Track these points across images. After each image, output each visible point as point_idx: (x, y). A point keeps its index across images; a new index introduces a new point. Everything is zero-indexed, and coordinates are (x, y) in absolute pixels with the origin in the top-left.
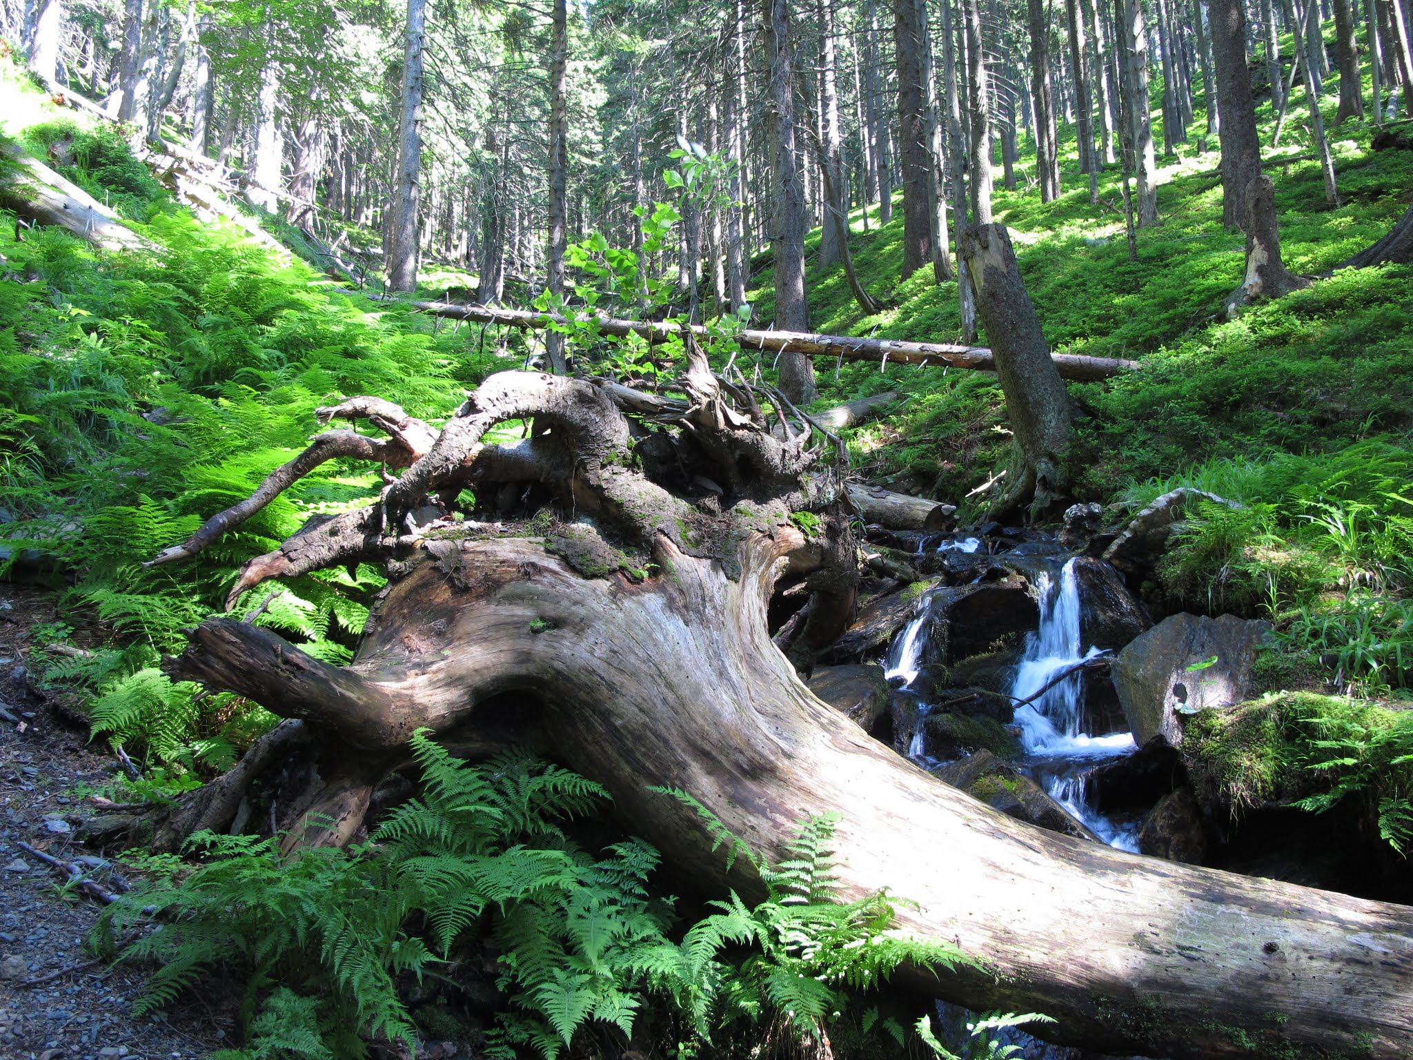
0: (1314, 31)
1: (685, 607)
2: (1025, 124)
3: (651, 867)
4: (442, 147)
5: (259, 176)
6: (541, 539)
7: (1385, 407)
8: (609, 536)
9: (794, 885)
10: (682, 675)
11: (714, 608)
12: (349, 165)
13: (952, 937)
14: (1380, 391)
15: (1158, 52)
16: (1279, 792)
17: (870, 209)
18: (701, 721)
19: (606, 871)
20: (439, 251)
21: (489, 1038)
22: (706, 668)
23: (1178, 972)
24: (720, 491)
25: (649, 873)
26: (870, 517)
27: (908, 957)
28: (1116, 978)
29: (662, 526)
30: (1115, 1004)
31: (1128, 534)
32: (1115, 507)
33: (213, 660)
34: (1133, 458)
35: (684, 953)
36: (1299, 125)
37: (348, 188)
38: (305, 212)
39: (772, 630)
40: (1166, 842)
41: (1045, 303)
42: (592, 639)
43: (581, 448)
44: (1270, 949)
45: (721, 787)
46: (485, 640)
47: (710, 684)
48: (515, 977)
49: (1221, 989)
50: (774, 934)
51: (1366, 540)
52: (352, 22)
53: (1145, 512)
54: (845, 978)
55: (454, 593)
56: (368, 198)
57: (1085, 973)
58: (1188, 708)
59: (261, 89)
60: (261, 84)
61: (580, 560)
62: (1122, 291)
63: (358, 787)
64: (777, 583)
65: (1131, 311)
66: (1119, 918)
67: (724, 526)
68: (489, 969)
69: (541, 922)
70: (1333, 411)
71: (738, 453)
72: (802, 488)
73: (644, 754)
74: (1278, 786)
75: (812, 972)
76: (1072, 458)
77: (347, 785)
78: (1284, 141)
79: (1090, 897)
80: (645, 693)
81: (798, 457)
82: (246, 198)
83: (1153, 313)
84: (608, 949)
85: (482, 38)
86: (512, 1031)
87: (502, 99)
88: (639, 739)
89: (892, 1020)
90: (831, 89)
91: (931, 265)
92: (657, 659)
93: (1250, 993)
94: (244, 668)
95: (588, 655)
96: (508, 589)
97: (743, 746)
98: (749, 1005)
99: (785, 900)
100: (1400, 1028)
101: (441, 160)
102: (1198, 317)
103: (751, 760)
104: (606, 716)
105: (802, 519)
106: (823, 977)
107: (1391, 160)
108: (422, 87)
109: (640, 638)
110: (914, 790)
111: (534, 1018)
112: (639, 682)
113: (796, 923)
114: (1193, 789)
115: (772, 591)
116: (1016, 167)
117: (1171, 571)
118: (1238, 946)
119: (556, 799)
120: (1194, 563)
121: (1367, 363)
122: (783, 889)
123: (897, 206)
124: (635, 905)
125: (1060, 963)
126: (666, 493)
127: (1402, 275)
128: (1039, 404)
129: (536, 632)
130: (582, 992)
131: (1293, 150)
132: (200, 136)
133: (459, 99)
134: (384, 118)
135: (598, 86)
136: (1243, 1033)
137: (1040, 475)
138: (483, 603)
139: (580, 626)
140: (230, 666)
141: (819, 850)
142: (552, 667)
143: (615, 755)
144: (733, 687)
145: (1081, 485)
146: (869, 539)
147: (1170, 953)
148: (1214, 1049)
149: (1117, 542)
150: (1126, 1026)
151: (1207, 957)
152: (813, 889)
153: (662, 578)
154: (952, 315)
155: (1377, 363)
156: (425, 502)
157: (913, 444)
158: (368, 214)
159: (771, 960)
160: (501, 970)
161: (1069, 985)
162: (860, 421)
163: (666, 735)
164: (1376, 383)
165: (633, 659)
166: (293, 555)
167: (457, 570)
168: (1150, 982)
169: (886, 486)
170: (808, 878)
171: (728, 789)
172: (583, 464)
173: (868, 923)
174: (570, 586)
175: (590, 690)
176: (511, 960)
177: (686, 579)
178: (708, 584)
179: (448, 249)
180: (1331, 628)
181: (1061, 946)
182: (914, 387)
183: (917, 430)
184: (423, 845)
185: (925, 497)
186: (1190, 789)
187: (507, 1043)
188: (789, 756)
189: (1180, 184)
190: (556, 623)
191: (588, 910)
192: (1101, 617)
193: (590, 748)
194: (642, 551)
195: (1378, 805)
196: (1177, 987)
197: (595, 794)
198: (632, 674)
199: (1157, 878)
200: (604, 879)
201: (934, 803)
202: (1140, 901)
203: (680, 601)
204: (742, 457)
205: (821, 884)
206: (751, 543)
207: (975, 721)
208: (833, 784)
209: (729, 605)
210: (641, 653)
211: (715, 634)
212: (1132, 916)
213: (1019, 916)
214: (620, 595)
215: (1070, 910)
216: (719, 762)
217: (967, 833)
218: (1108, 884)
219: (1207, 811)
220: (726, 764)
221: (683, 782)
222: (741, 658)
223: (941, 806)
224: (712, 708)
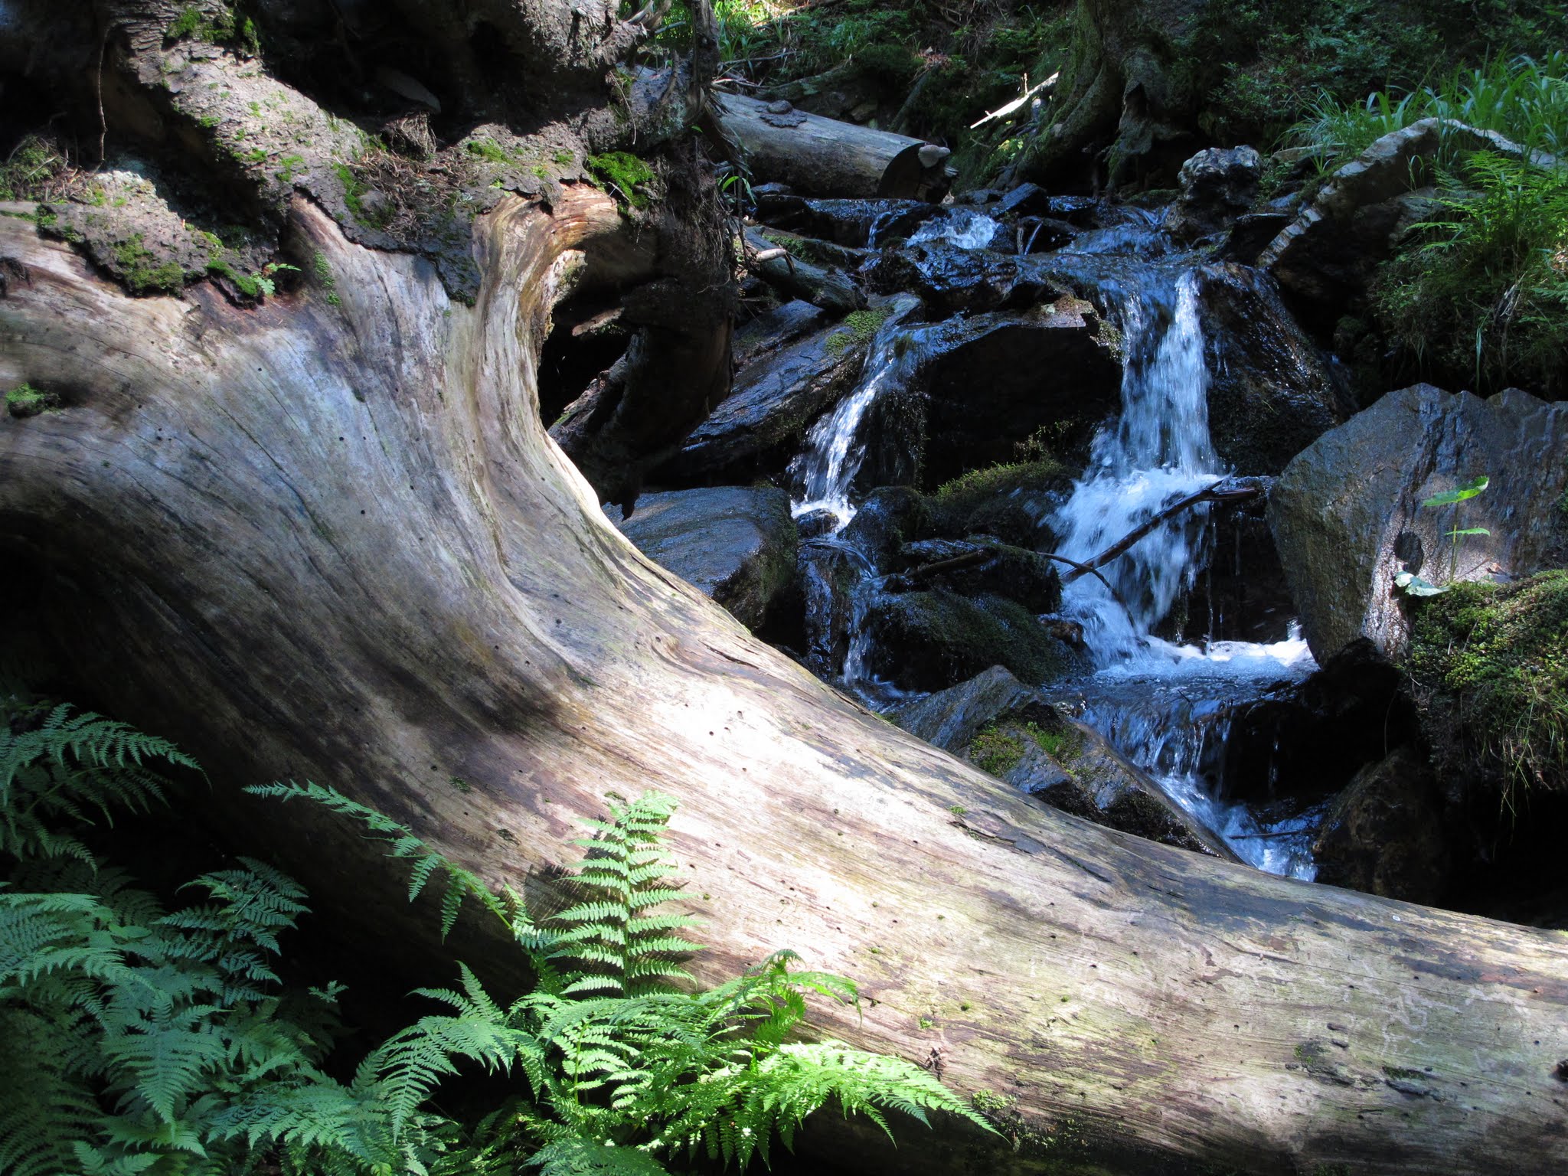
1: (358, 359)
3: (285, 921)
6: (30, 207)
8: (182, 202)
9: (590, 954)
10: (351, 509)
11: (421, 361)
13: (925, 1056)
18: (393, 608)
19: (188, 933)
22: (404, 492)
23: (1385, 1120)
24: (434, 103)
25: (284, 936)
26: (764, 167)
27: (833, 1098)
28: (1258, 1135)
29: (302, 179)
31: (1313, 216)
32: (1288, 158)
34: (1331, 51)
35: (358, 1098)
39: (549, 414)
40: (1369, 858)
42: (149, 431)
44: (1567, 1072)
45: (438, 749)
47: (412, 526)
49: (1467, 1153)
50: (555, 1055)
53: (1351, 169)
54: (702, 1145)
57: (1197, 1126)
58: (1424, 584)
61: (119, 254)
64: (558, 309)
66: (1270, 1014)
67: (442, 182)
69: (47, 1046)
72: (615, 101)
73: (269, 680)
75: (630, 1134)
76: (1201, 47)
79: (1210, 972)
80: (269, 547)
81: (607, 30)
84: (193, 1097)
88: (257, 647)
92: (295, 472)
93: (1526, 1160)
95: (140, 466)
97: (484, 661)
99: (573, 988)
103: (502, 691)
104: (183, 599)
105: (615, 169)
106: (656, 1143)
109: (256, 429)
110: (850, 751)
112: (256, 524)
113: (596, 1034)
114: (1428, 751)
115: (549, 327)
117: (1401, 297)
118: (1505, 1067)
119: (73, 781)
120: (1449, 281)
122: (568, 966)
124: (253, 1005)
125: (1146, 1106)
126: (312, 106)
129: (20, 414)
137: (1131, 84)
139: (122, 401)
141: (636, 877)
142: (58, 491)
143: (204, 683)
144: (464, 533)
145: (1218, 108)
146: (760, 217)
147: (1369, 1082)
149: (1292, 230)
151: (1443, 1090)
152: (630, 960)
153: (305, 296)
159: (547, 1112)
161: (1164, 1151)
163: (316, 636)
165: (241, 474)
168: (1326, 1142)
169: (800, 102)
171: (453, 752)
172: (121, 37)
173: (750, 1030)
174: (97, 311)
177: (358, 297)
178: (407, 310)
181: (1149, 1071)
185: (882, 127)
186: (1421, 749)
188: (584, 682)
190: (66, 395)
191: (147, 1017)
192: (1251, 393)
193: (149, 668)
194: (260, 236)
196: (1380, 1151)
197: (155, 764)
198: (240, 507)
199: (1348, 933)
200: (183, 950)
201: (890, 779)
202: (1312, 978)
203: (345, 346)
204: (481, 25)
205: (646, 946)
206: (502, 220)
207: (978, 605)
208: (677, 741)
209: (453, 356)
210: (259, 461)
211: (424, 420)
212: (1296, 1008)
213: (1065, 1011)
214: (210, 333)
215: (1169, 997)
216: (433, 695)
217: (959, 840)
218: (1247, 945)
219: (1454, 795)
220: (448, 699)
221: (356, 742)
222: (480, 472)
223: (908, 787)
224: (417, 580)
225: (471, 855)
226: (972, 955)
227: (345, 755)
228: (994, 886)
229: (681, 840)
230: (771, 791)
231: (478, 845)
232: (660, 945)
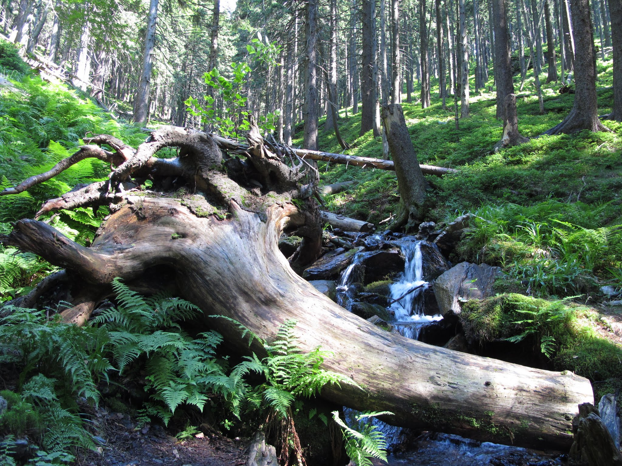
0: (539, 46)
1: (242, 231)
2: (417, 78)
3: (218, 342)
4: (162, 68)
5: (79, 74)
6: (180, 200)
7: (557, 189)
9: (280, 351)
10: (237, 258)
11: (254, 232)
12: (120, 73)
13: (350, 375)
14: (555, 183)
15: (475, 51)
16: (501, 335)
17: (349, 109)
18: (244, 279)
19: (198, 344)
20: (158, 115)
21: (140, 413)
22: (248, 256)
23: (448, 393)
24: (261, 186)
25: (217, 345)
26: (336, 226)
28: (420, 395)
29: (233, 197)
30: (420, 407)
31: (444, 233)
32: (440, 224)
33: (24, 237)
34: (450, 206)
36: (531, 83)
37: (119, 86)
38: (99, 92)
41: (418, 146)
42: (199, 243)
43: (201, 162)
44: (488, 384)
45: (251, 308)
46: (151, 241)
47: (249, 263)
48: (152, 386)
49: (465, 401)
50: (271, 373)
51: (544, 238)
52: (125, 10)
53: (452, 223)
54: (302, 394)
55: (139, 220)
56: (128, 90)
57: (407, 393)
58: (464, 300)
59: (81, 35)
60: (82, 32)
61: (196, 209)
62: (452, 141)
63: (88, 301)
64: (284, 228)
65: (454, 149)
66: (424, 370)
67: (262, 201)
68: (141, 382)
69: (168, 365)
70: (536, 191)
71: (270, 170)
72: (298, 189)
73: (218, 292)
74: (500, 332)
75: (287, 390)
76: (424, 205)
77: (83, 300)
78: (524, 89)
79: (411, 361)
80: (220, 266)
81: (297, 174)
82: (72, 83)
83: (464, 150)
84: (196, 376)
85: (182, 21)
86: (150, 410)
87: (191, 49)
88: (216, 285)
89: (322, 414)
90: (334, 56)
91: (372, 130)
92: (227, 251)
93: (478, 403)
94: (38, 241)
95: (197, 249)
96: (163, 219)
97: (262, 290)
98: (257, 402)
100: (540, 418)
101: (162, 74)
102: (483, 152)
103: (266, 297)
104: (202, 275)
105: (297, 202)
106: (293, 393)
107: (567, 97)
108: (154, 41)
109: (220, 243)
110: (337, 313)
111: (161, 405)
112: (218, 261)
114: (464, 333)
116: (413, 95)
117: (463, 248)
118: (474, 383)
119: (178, 312)
120: (472, 245)
121: (551, 172)
122: (275, 353)
123: (359, 108)
124: (210, 358)
125: (397, 388)
126: (237, 184)
127: (566, 138)
128: (411, 182)
129: (174, 238)
130: (182, 392)
131: (528, 93)
132: (52, 56)
133: (171, 49)
134: (137, 53)
135: (233, 47)
136: (475, 420)
137: (411, 213)
138: (151, 225)
139: (195, 237)
140: (32, 240)
141: (289, 335)
142: (180, 254)
143: (205, 293)
144: (260, 265)
145: (428, 217)
147: (445, 385)
148: (462, 427)
149: (440, 235)
150: (424, 417)
151: (460, 387)
152: (288, 353)
153: (232, 219)
154: (379, 150)
155: (555, 172)
156: (128, 180)
157: (359, 202)
158: (128, 97)
159: (269, 383)
160: (146, 383)
161: (400, 398)
162: (336, 192)
163: (228, 284)
164: (553, 180)
165: (216, 252)
166: (67, 200)
167: (140, 209)
168: (435, 397)
170: (286, 348)
171: (255, 309)
172: (200, 169)
174: (190, 220)
175: (196, 263)
176: (152, 378)
177: (242, 219)
178: (252, 222)
179: (162, 115)
180: (527, 270)
181: (398, 381)
182: (361, 179)
183: (361, 196)
184: (115, 327)
185: (361, 220)
187: (147, 415)
188: (282, 296)
189: (480, 103)
190: (184, 236)
191: (188, 358)
192: (431, 267)
193: (195, 290)
194: (224, 208)
195: (541, 339)
196: (447, 400)
197: (194, 310)
198: (215, 258)
199: (441, 354)
200: (196, 347)
201: (345, 319)
202: (433, 363)
203: (239, 228)
204: (271, 171)
205: (291, 350)
206: (273, 208)
207: (373, 306)
208: (301, 309)
209: (261, 232)
210: (220, 249)
211: (254, 243)
212: (429, 369)
213: (380, 367)
214: (213, 225)
215: (402, 365)
216: (251, 297)
217: (359, 332)
218: (419, 356)
219: (470, 342)
220: (254, 298)
221: (235, 305)
222: (265, 255)
223: (349, 321)
224: (250, 273)
225: (257, 330)
226: (361, 355)
227: (233, 308)
228: (366, 341)
229: (300, 329)
230: (320, 320)
231: (259, 328)
232: (294, 350)
